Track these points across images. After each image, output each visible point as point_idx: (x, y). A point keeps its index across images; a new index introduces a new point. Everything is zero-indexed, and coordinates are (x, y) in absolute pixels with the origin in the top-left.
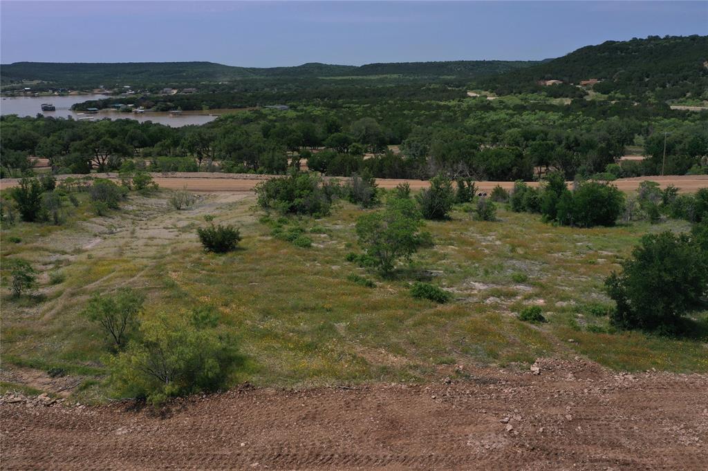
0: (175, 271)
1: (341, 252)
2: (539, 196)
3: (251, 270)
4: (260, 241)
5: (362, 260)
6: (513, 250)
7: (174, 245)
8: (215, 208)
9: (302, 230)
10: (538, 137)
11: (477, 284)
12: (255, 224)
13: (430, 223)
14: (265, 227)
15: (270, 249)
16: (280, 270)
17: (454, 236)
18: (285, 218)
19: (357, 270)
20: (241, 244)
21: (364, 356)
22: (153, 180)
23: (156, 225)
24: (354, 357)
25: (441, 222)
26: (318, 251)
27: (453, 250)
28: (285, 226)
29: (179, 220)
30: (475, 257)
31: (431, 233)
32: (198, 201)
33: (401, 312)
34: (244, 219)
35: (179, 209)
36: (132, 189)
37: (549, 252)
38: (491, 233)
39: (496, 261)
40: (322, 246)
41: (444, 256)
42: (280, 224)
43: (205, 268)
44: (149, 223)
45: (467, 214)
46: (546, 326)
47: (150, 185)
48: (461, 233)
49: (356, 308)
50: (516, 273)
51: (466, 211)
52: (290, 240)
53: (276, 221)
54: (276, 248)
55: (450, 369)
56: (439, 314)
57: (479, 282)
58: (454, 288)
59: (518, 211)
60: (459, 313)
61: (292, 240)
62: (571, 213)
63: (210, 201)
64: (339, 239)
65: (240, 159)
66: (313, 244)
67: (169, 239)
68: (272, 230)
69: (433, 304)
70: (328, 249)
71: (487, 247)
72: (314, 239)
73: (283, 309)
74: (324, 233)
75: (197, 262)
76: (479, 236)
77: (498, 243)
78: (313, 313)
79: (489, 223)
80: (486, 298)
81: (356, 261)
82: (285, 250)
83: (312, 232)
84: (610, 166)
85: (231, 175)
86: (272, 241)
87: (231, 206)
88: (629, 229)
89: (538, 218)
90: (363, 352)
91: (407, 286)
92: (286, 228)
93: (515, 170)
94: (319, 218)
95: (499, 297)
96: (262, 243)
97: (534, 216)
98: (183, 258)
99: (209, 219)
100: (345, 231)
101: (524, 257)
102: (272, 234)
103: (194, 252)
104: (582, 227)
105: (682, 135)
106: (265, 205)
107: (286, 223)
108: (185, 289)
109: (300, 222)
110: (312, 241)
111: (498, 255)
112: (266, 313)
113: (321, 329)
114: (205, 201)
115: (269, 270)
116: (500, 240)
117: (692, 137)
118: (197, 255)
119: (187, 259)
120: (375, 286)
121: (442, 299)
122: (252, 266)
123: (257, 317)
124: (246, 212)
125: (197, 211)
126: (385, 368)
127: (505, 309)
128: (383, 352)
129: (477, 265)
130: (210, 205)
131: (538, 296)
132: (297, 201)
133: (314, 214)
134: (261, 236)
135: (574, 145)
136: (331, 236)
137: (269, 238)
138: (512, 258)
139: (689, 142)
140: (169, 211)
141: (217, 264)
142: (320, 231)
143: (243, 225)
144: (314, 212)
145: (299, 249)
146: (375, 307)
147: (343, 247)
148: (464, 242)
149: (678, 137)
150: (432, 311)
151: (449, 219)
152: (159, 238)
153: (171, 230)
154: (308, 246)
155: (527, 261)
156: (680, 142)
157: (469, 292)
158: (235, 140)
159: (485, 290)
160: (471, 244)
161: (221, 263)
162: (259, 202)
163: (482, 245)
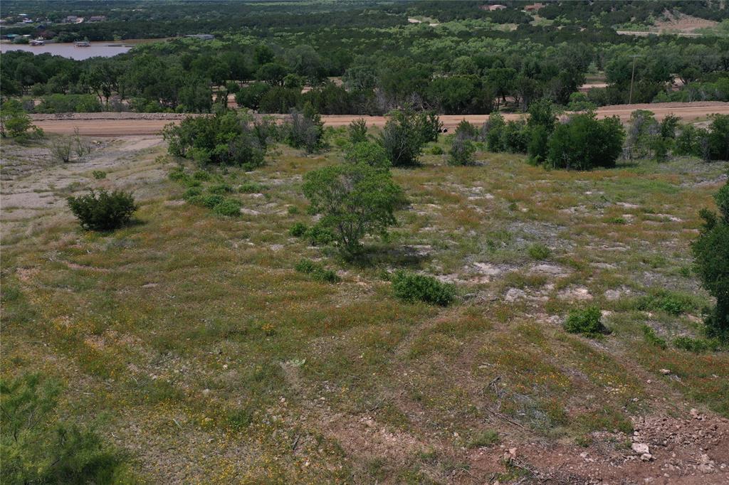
0: (27, 268)
1: (284, 221)
2: (521, 132)
3: (147, 259)
4: (167, 208)
5: (315, 234)
6: (513, 208)
7: (38, 221)
8: (116, 159)
9: (227, 190)
10: (494, 65)
11: (483, 265)
12: (163, 182)
13: (397, 172)
14: (177, 186)
15: (181, 220)
16: (194, 257)
17: (430, 189)
18: (203, 171)
19: (310, 253)
20: (138, 215)
21: (338, 436)
22: (34, 123)
23: (25, 187)
24: (320, 439)
25: (409, 170)
26: (250, 220)
27: (435, 210)
28: (205, 183)
29: (62, 177)
30: (467, 220)
31: (401, 186)
32: (97, 149)
33: (385, 330)
34: (149, 174)
35: (66, 161)
36: (7, 136)
37: (558, 208)
38: (475, 183)
39: (497, 225)
40: (255, 213)
41: (426, 221)
42: (197, 181)
43: (79, 258)
44: (18, 183)
45: (437, 157)
46: (612, 340)
47: (31, 130)
48: (439, 185)
49: (314, 326)
50: (531, 244)
51: (435, 153)
52: (210, 205)
53: (192, 176)
54: (190, 220)
55: (496, 458)
56: (445, 329)
57: (486, 262)
58: (455, 276)
59: (495, 151)
60: (475, 324)
61: (213, 205)
62: (566, 152)
63: (112, 149)
64: (279, 200)
65: (154, 94)
66: (243, 210)
67: (37, 209)
68: (186, 190)
69: (430, 308)
70: (264, 217)
71: (478, 203)
72: (244, 201)
73: (194, 335)
74: (259, 192)
75: (67, 250)
76: (461, 188)
77: (489, 196)
78: (244, 341)
79: (469, 168)
80: (504, 291)
81: (306, 236)
82: (203, 223)
83: (241, 191)
84: (574, 95)
85: (144, 115)
86: (185, 208)
87: (137, 155)
88: (636, 170)
89: (524, 159)
90: (334, 426)
91: (386, 277)
92: (206, 185)
93: (474, 101)
94: (250, 169)
95: (522, 288)
96: (171, 212)
97: (517, 156)
98: (46, 243)
99: (100, 175)
100: (286, 188)
101: (530, 217)
102: (185, 198)
103: (67, 231)
104: (579, 169)
105: (645, 59)
106: (178, 154)
107: (206, 178)
108: (35, 302)
109: (224, 176)
110: (241, 205)
111: (497, 217)
112: (165, 346)
113: (259, 378)
114: (106, 149)
115: (176, 260)
116: (490, 191)
117: (655, 62)
118: (71, 236)
119: (53, 243)
120: (339, 280)
121: (443, 299)
122: (150, 252)
123: (150, 355)
124: (153, 164)
125: (91, 163)
126: (378, 464)
127: (538, 311)
128: (369, 422)
129: (473, 233)
130: (111, 155)
131: (575, 282)
132: (219, 148)
133: (244, 165)
134: (170, 199)
135: (535, 72)
136: (268, 197)
137: (182, 202)
138: (515, 219)
139: (653, 67)
140: (53, 164)
141: (98, 251)
142: (252, 190)
143: (146, 183)
144: (243, 163)
145: (224, 220)
146: (343, 323)
147: (286, 212)
148: (446, 198)
149: (641, 61)
150: (433, 323)
151: (419, 165)
152: (23, 208)
153: (45, 194)
154: (237, 214)
155: (536, 223)
156: (643, 67)
157: (476, 281)
158: (149, 72)
159: (499, 276)
160: (457, 201)
161: (103, 248)
162: (171, 150)
163: (471, 201)
